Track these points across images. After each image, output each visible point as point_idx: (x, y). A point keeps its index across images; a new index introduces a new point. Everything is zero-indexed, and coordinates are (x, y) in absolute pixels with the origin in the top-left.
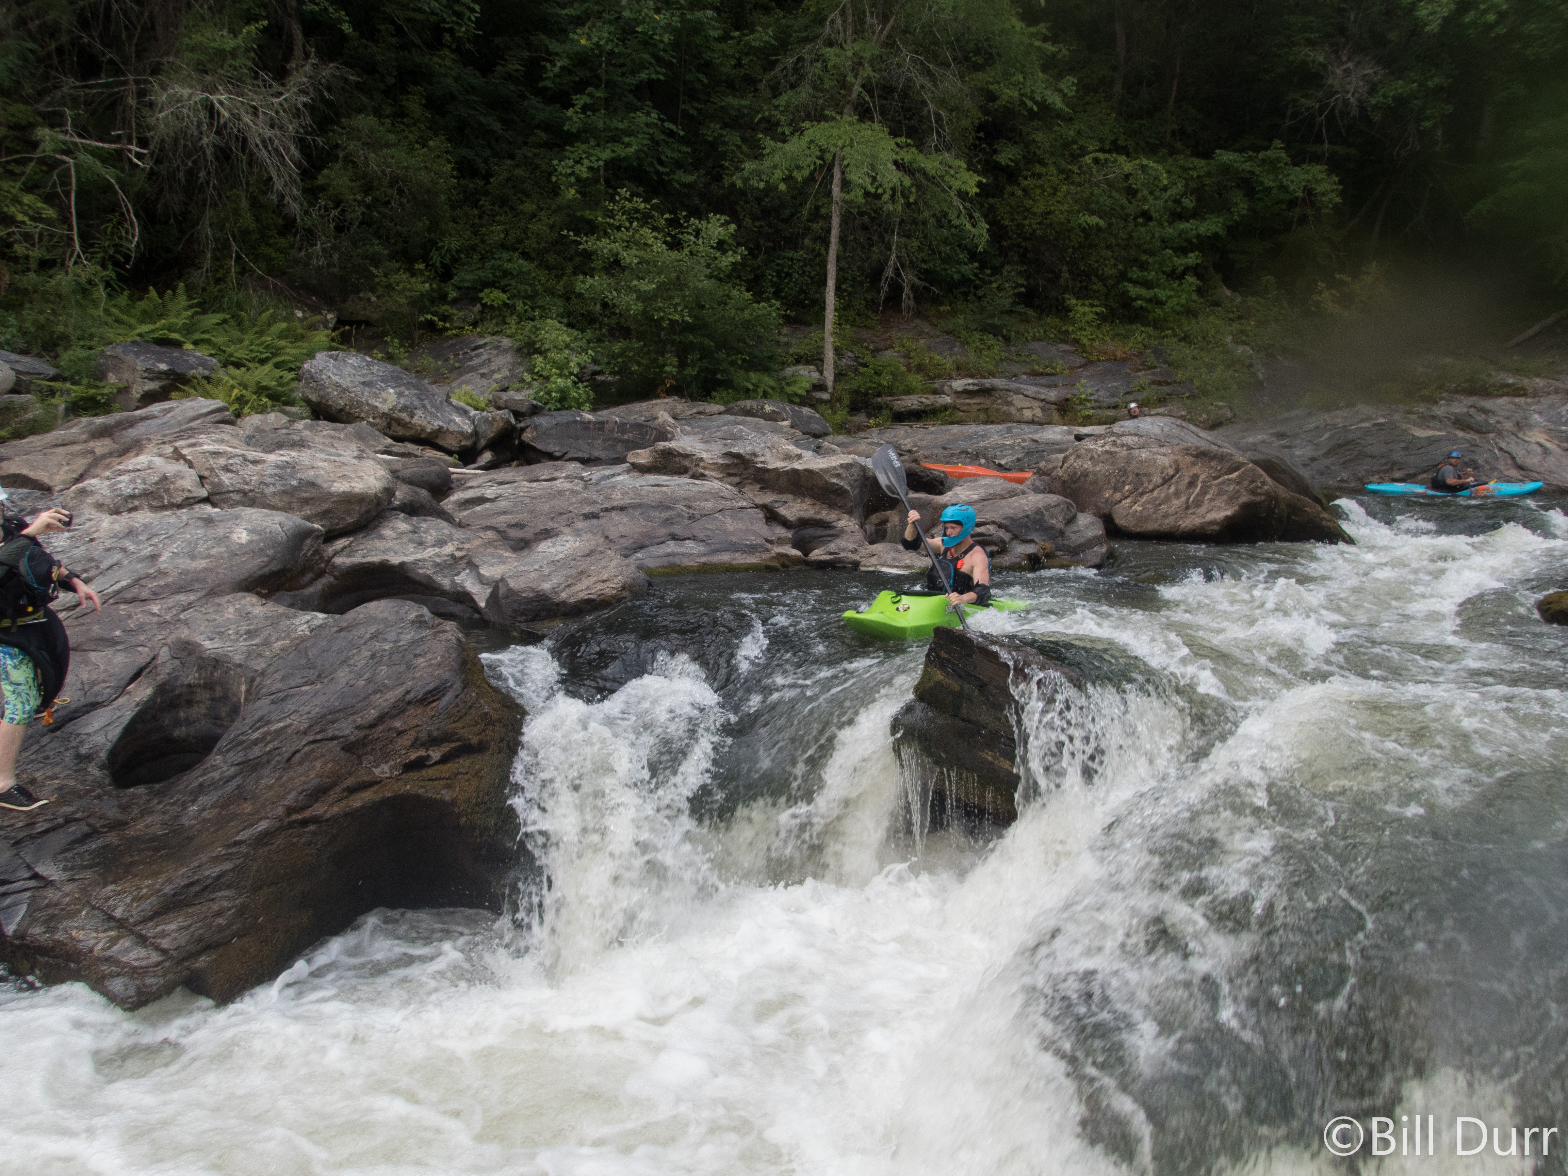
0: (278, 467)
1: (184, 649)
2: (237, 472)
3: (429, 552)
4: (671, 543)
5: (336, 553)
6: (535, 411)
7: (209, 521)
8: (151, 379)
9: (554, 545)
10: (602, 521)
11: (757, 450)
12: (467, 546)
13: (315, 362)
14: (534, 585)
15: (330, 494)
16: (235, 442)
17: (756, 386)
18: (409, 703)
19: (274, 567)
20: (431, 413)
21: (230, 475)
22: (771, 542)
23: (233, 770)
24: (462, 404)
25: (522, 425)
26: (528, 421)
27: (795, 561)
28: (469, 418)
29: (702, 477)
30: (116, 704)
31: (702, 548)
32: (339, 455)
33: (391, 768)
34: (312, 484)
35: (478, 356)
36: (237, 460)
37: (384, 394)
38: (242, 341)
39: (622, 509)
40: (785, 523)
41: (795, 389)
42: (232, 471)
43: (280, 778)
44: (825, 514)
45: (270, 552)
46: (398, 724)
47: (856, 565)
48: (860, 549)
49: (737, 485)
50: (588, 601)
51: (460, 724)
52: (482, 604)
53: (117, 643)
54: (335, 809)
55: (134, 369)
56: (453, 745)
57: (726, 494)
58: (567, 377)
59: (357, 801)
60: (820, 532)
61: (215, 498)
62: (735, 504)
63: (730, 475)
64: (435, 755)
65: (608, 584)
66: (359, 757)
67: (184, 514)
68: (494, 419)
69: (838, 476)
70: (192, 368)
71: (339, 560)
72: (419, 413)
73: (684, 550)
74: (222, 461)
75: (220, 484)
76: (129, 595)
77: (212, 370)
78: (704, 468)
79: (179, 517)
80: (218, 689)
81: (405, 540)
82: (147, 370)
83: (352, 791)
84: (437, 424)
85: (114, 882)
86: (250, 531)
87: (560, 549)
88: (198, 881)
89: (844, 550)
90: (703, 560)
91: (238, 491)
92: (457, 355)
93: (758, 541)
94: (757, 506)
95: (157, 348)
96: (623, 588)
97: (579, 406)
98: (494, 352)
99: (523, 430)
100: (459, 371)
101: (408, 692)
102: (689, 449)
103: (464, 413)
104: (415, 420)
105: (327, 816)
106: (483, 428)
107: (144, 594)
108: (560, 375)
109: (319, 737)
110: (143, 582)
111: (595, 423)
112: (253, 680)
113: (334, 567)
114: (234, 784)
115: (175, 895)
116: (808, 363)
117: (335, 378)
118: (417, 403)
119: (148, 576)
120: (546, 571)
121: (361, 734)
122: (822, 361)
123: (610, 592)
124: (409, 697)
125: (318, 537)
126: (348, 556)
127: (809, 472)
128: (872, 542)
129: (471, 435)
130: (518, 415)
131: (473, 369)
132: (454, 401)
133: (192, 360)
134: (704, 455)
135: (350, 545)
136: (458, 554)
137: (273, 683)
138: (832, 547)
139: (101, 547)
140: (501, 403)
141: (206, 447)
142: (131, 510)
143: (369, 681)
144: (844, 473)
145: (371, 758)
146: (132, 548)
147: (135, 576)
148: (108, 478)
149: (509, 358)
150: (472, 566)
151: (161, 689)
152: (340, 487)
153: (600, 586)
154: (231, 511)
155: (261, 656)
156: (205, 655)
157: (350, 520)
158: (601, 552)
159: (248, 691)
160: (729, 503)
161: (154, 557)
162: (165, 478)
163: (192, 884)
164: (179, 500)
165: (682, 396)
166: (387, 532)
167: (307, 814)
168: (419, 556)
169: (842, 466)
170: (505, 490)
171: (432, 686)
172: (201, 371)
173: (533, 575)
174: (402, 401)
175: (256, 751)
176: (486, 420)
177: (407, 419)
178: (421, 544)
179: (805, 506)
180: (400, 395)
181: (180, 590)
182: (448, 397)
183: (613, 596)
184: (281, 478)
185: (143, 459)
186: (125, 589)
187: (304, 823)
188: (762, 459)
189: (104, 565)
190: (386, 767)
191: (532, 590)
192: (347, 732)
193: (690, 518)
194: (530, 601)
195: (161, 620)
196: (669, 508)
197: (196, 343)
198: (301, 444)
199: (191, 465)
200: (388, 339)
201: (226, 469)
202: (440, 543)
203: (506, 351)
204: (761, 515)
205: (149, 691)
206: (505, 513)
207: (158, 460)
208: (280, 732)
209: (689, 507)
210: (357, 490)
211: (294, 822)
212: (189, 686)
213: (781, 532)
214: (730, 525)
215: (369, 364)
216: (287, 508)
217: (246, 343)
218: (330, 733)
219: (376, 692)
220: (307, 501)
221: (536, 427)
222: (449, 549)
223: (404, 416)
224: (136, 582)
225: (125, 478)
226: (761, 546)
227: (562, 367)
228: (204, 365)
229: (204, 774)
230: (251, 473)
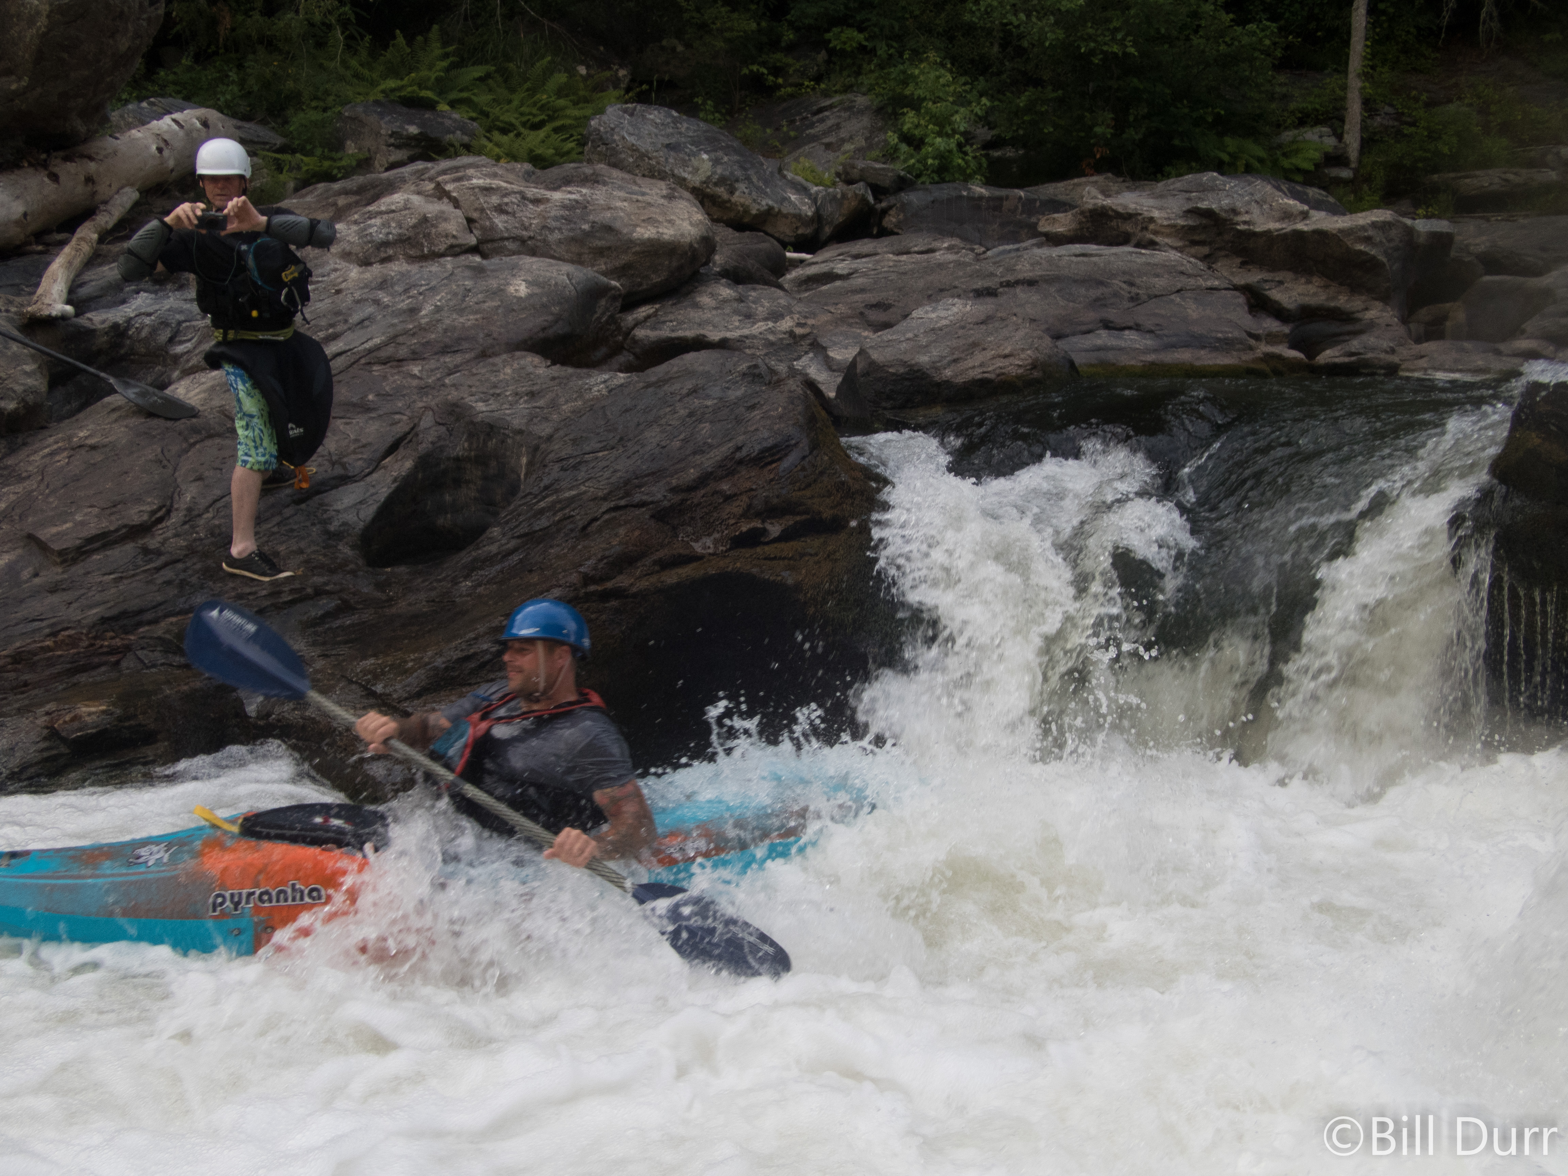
0: (564, 207)
1: (451, 413)
2: (513, 214)
3: (760, 327)
4: (1104, 333)
5: (638, 324)
6: (902, 184)
7: (479, 271)
8: (398, 147)
9: (934, 310)
10: (1002, 300)
11: (1239, 204)
12: (810, 322)
13: (604, 118)
14: (906, 358)
15: (631, 242)
16: (511, 177)
17: (1234, 157)
18: (740, 462)
19: (560, 329)
20: (758, 188)
21: (504, 217)
22: (1257, 337)
23: (513, 543)
24: (799, 179)
25: (884, 204)
26: (892, 200)
27: (1293, 366)
28: (809, 196)
29: (1152, 245)
30: (368, 479)
31: (1148, 342)
32: (643, 194)
33: (716, 542)
34: (609, 229)
35: (822, 121)
36: (514, 199)
37: (695, 162)
38: (510, 102)
39: (1031, 283)
40: (1279, 313)
41: (1299, 161)
42: (507, 213)
43: (573, 548)
44: (1343, 301)
45: (556, 309)
46: (725, 486)
47: (1392, 370)
48: (1400, 349)
49: (1205, 258)
50: (983, 383)
51: (808, 493)
52: (832, 395)
53: (368, 410)
54: (644, 584)
55: (378, 134)
56: (798, 518)
57: (1188, 268)
58: (948, 136)
59: (671, 577)
60: (1333, 327)
61: (486, 247)
62: (1201, 282)
63: (1194, 243)
64: (775, 529)
65: (1011, 360)
66: (674, 528)
67: (449, 262)
68: (844, 196)
69: (1368, 240)
70: (449, 132)
71: (641, 333)
72: (742, 187)
73: (1123, 344)
74: (495, 200)
75: (493, 227)
76: (383, 354)
77: (472, 135)
78: (1156, 233)
79: (443, 266)
80: (493, 463)
81: (727, 310)
82: (393, 134)
83: (665, 565)
84: (766, 202)
85: (375, 655)
86: (529, 283)
87: (943, 314)
88: (475, 654)
89: (1373, 349)
90: (1151, 357)
91: (515, 239)
92: (792, 122)
93: (1236, 334)
94: (1236, 288)
95: (405, 110)
96: (1034, 366)
97: (967, 178)
98: (845, 115)
99: (885, 212)
100: (796, 142)
101: (739, 449)
102: (1132, 207)
103: (802, 190)
104: (736, 198)
105: (634, 590)
106: (829, 209)
107: (403, 352)
108: (940, 134)
109: (622, 503)
110: (401, 339)
111: (989, 199)
112: (536, 448)
113: (635, 341)
114: (515, 558)
115: (446, 668)
116: (1317, 122)
117: (631, 139)
118: (738, 173)
119: (406, 332)
120: (924, 341)
121: (677, 498)
122: (1342, 120)
123: (1013, 371)
124: (738, 455)
125: (614, 298)
126: (653, 328)
127: (1321, 234)
128: (1418, 341)
129: (812, 220)
130: (878, 191)
131: (814, 138)
132: (790, 175)
133: (448, 123)
134: (1156, 214)
135: (655, 314)
136: (799, 331)
137: (560, 448)
138: (1355, 344)
139: (349, 299)
140: (855, 173)
141: (474, 181)
142: (384, 261)
143: (685, 441)
144: (1378, 237)
145: (689, 529)
146: (386, 300)
147: (391, 332)
148: (356, 222)
149: (866, 121)
150: (818, 348)
151: (424, 462)
152: (646, 233)
153: (999, 363)
154: (507, 259)
155: (546, 419)
156: (479, 419)
157: (656, 279)
158: (1003, 319)
159: (530, 463)
160: (1192, 281)
161: (413, 311)
162: (425, 220)
163: (467, 658)
164: (442, 248)
165: (1118, 173)
166: (705, 300)
167: (609, 585)
168: (746, 332)
169: (1374, 225)
170: (861, 264)
171: (771, 442)
172: (458, 137)
173: (904, 346)
174: (719, 170)
175: (543, 522)
176: (834, 198)
177: (725, 196)
178: (749, 316)
179: (1312, 289)
180: (716, 162)
181: (445, 350)
182: (780, 170)
183: (1018, 377)
184: (568, 220)
185: (397, 198)
186: (378, 348)
187: (605, 596)
188: (1246, 218)
189: (355, 318)
190: (709, 542)
191: (904, 363)
192: (659, 496)
193: (1133, 299)
194: (899, 379)
195: (422, 383)
196: (1101, 283)
197: (453, 104)
198: (594, 180)
199: (456, 204)
200: (699, 100)
201: (500, 209)
202: (775, 316)
203: (861, 112)
204: (1241, 299)
205: (409, 464)
206: (862, 290)
207: (416, 199)
208: (572, 499)
209: (1131, 284)
210: (666, 237)
211: (593, 593)
212: (457, 459)
213: (1272, 325)
214: (1193, 311)
215: (675, 121)
216: (578, 260)
217: (516, 103)
218: (637, 498)
219: (695, 453)
220: (600, 252)
221: (904, 207)
222: (786, 324)
223: (721, 191)
224: (393, 340)
225: (377, 221)
226: (1241, 342)
227: (942, 124)
228: (464, 129)
229: (478, 549)
230: (530, 215)
